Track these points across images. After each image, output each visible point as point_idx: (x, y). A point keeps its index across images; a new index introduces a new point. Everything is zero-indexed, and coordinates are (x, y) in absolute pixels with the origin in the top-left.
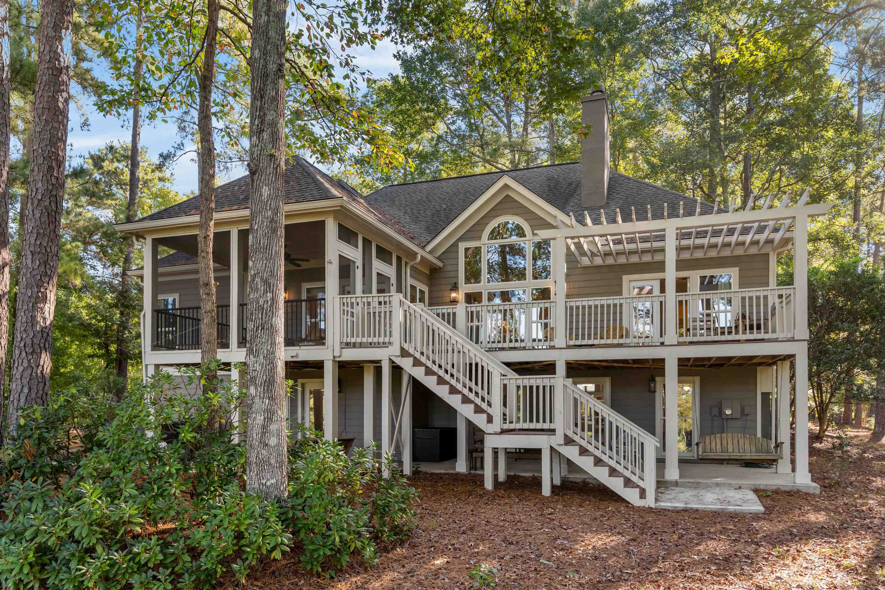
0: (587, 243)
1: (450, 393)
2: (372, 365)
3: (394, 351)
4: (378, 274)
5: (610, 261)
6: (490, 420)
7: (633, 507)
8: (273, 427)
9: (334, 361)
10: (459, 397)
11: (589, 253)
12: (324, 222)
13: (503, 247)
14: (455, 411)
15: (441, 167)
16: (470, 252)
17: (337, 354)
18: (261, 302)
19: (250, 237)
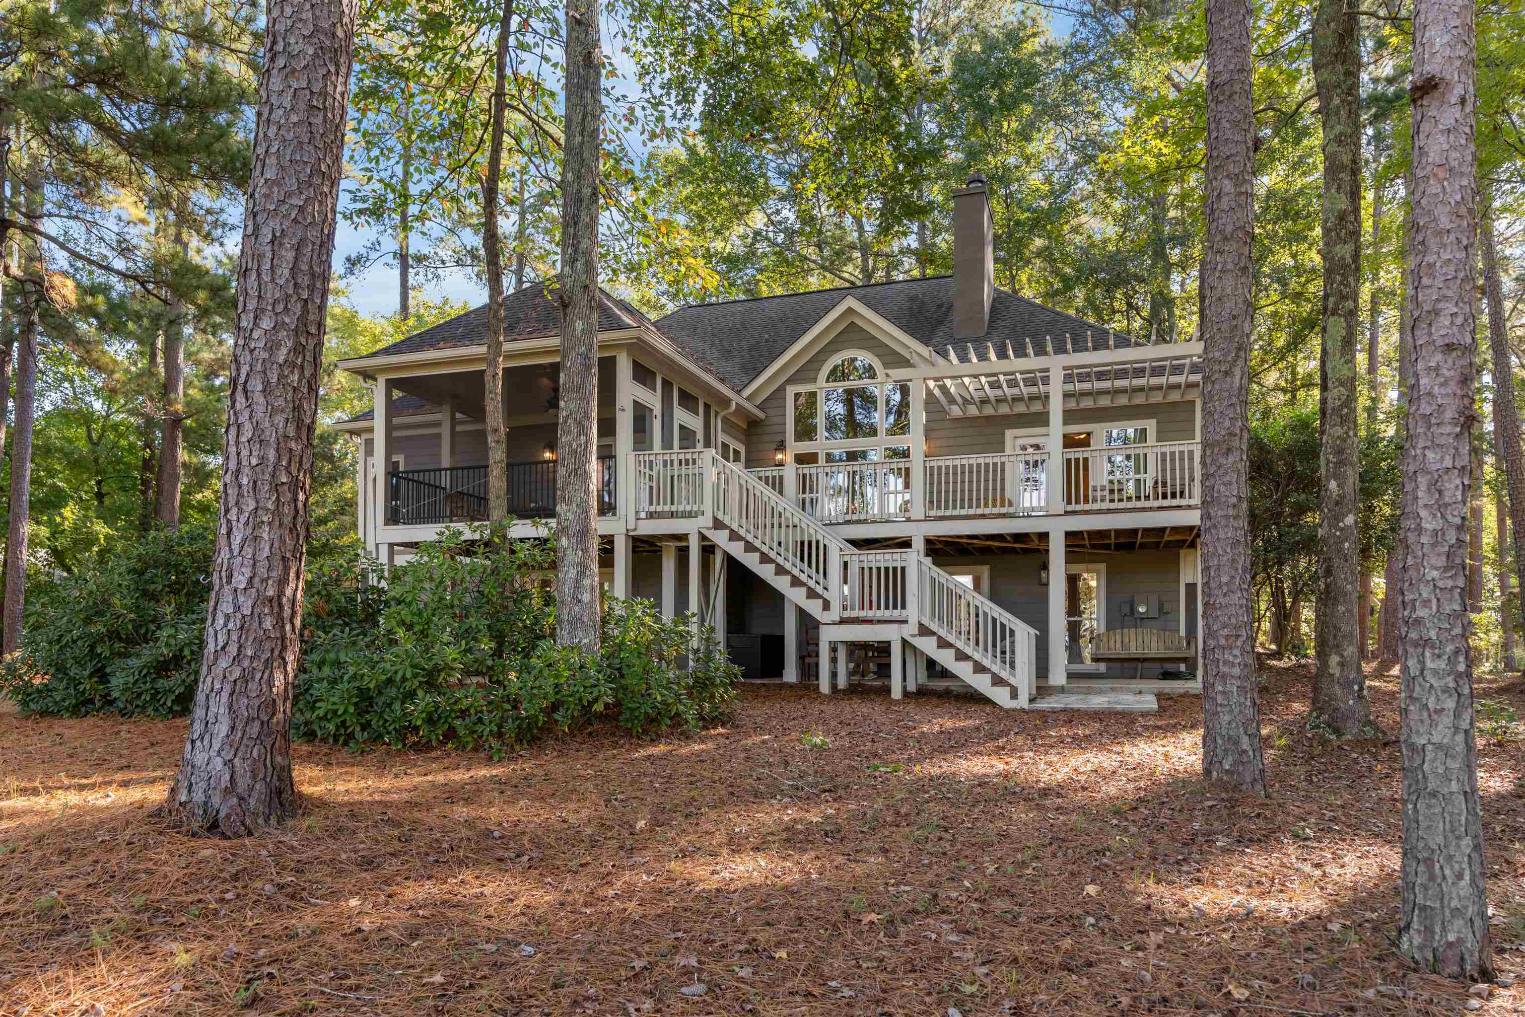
0: (956, 385)
1: (777, 574)
2: (673, 544)
3: (705, 521)
4: (682, 427)
5: (988, 411)
6: (826, 606)
7: (1001, 708)
8: (586, 582)
9: (627, 536)
10: (788, 578)
11: (959, 400)
12: (614, 358)
13: (849, 393)
14: (782, 597)
15: (759, 277)
16: (802, 400)
17: (631, 526)
18: (574, 445)
19: (562, 375)
